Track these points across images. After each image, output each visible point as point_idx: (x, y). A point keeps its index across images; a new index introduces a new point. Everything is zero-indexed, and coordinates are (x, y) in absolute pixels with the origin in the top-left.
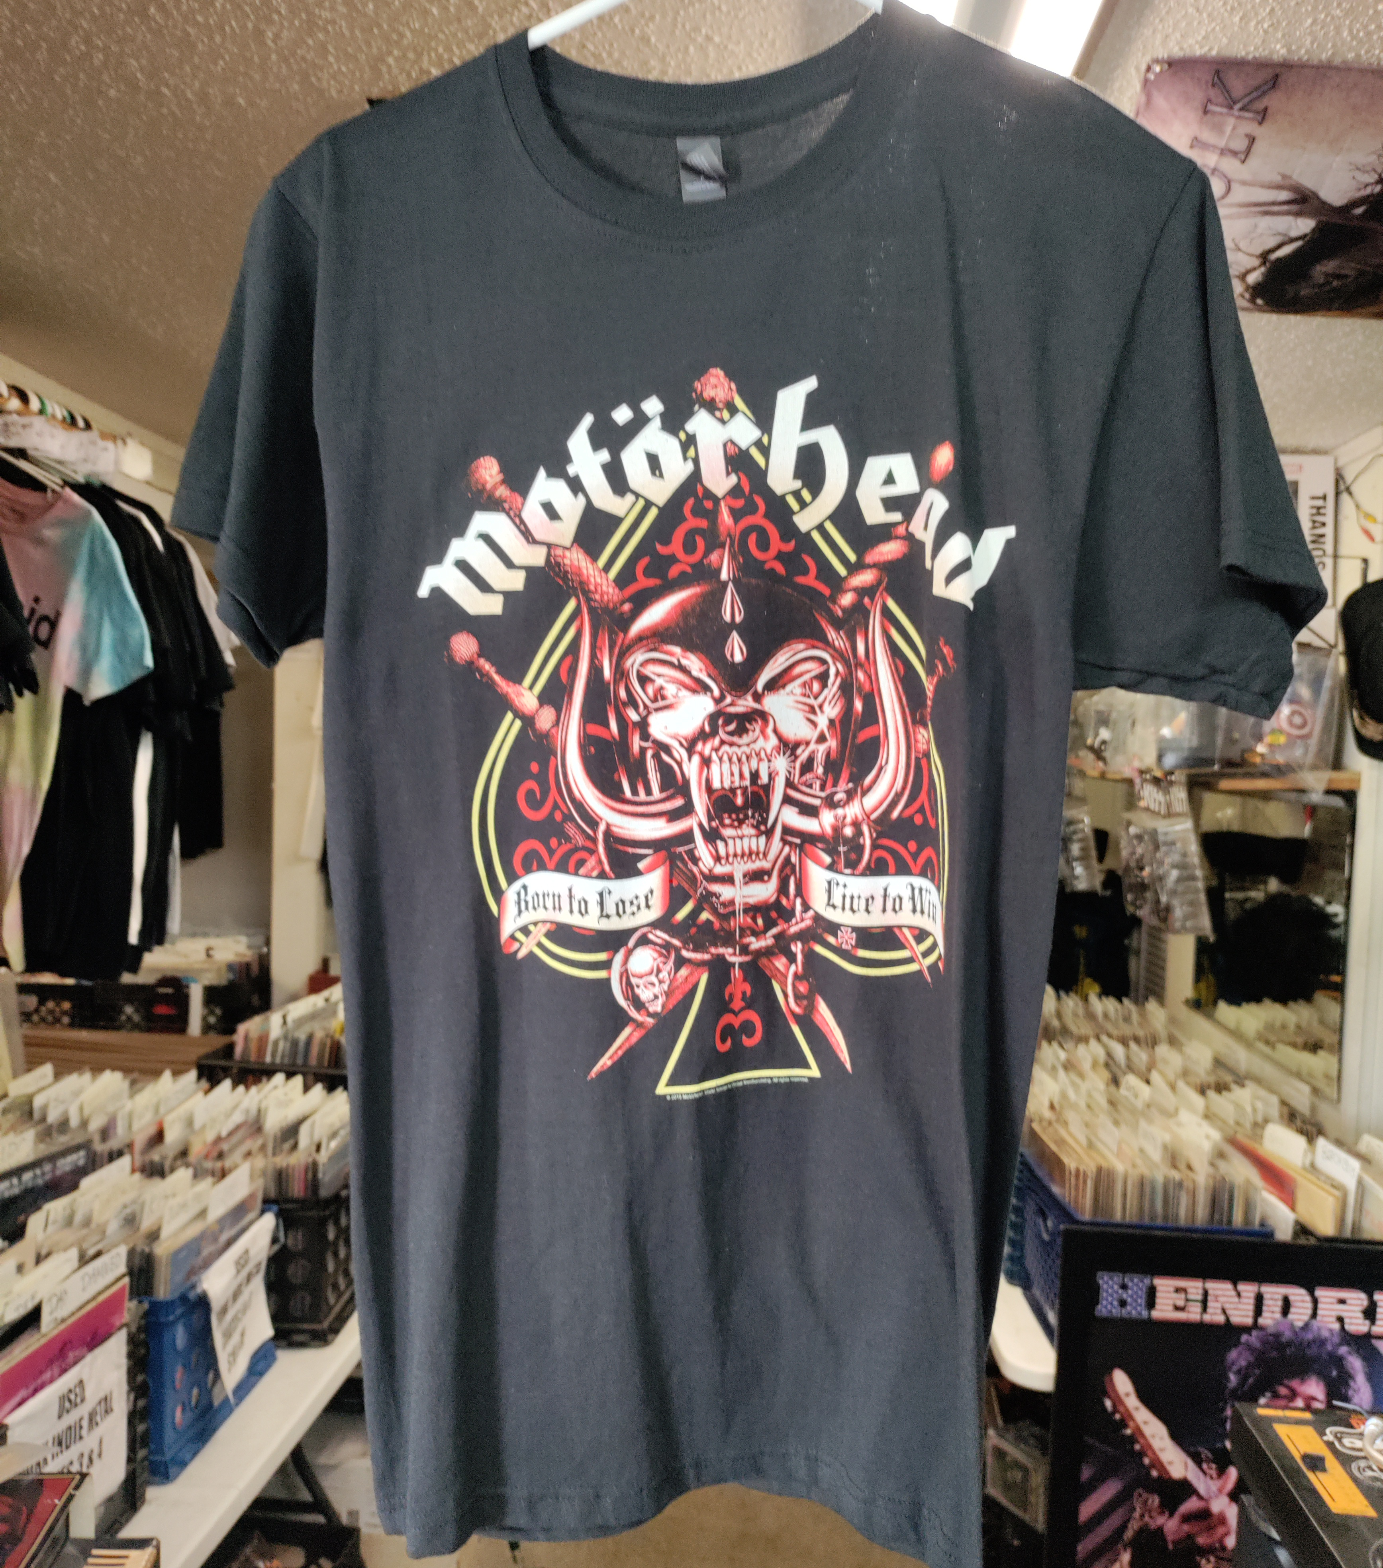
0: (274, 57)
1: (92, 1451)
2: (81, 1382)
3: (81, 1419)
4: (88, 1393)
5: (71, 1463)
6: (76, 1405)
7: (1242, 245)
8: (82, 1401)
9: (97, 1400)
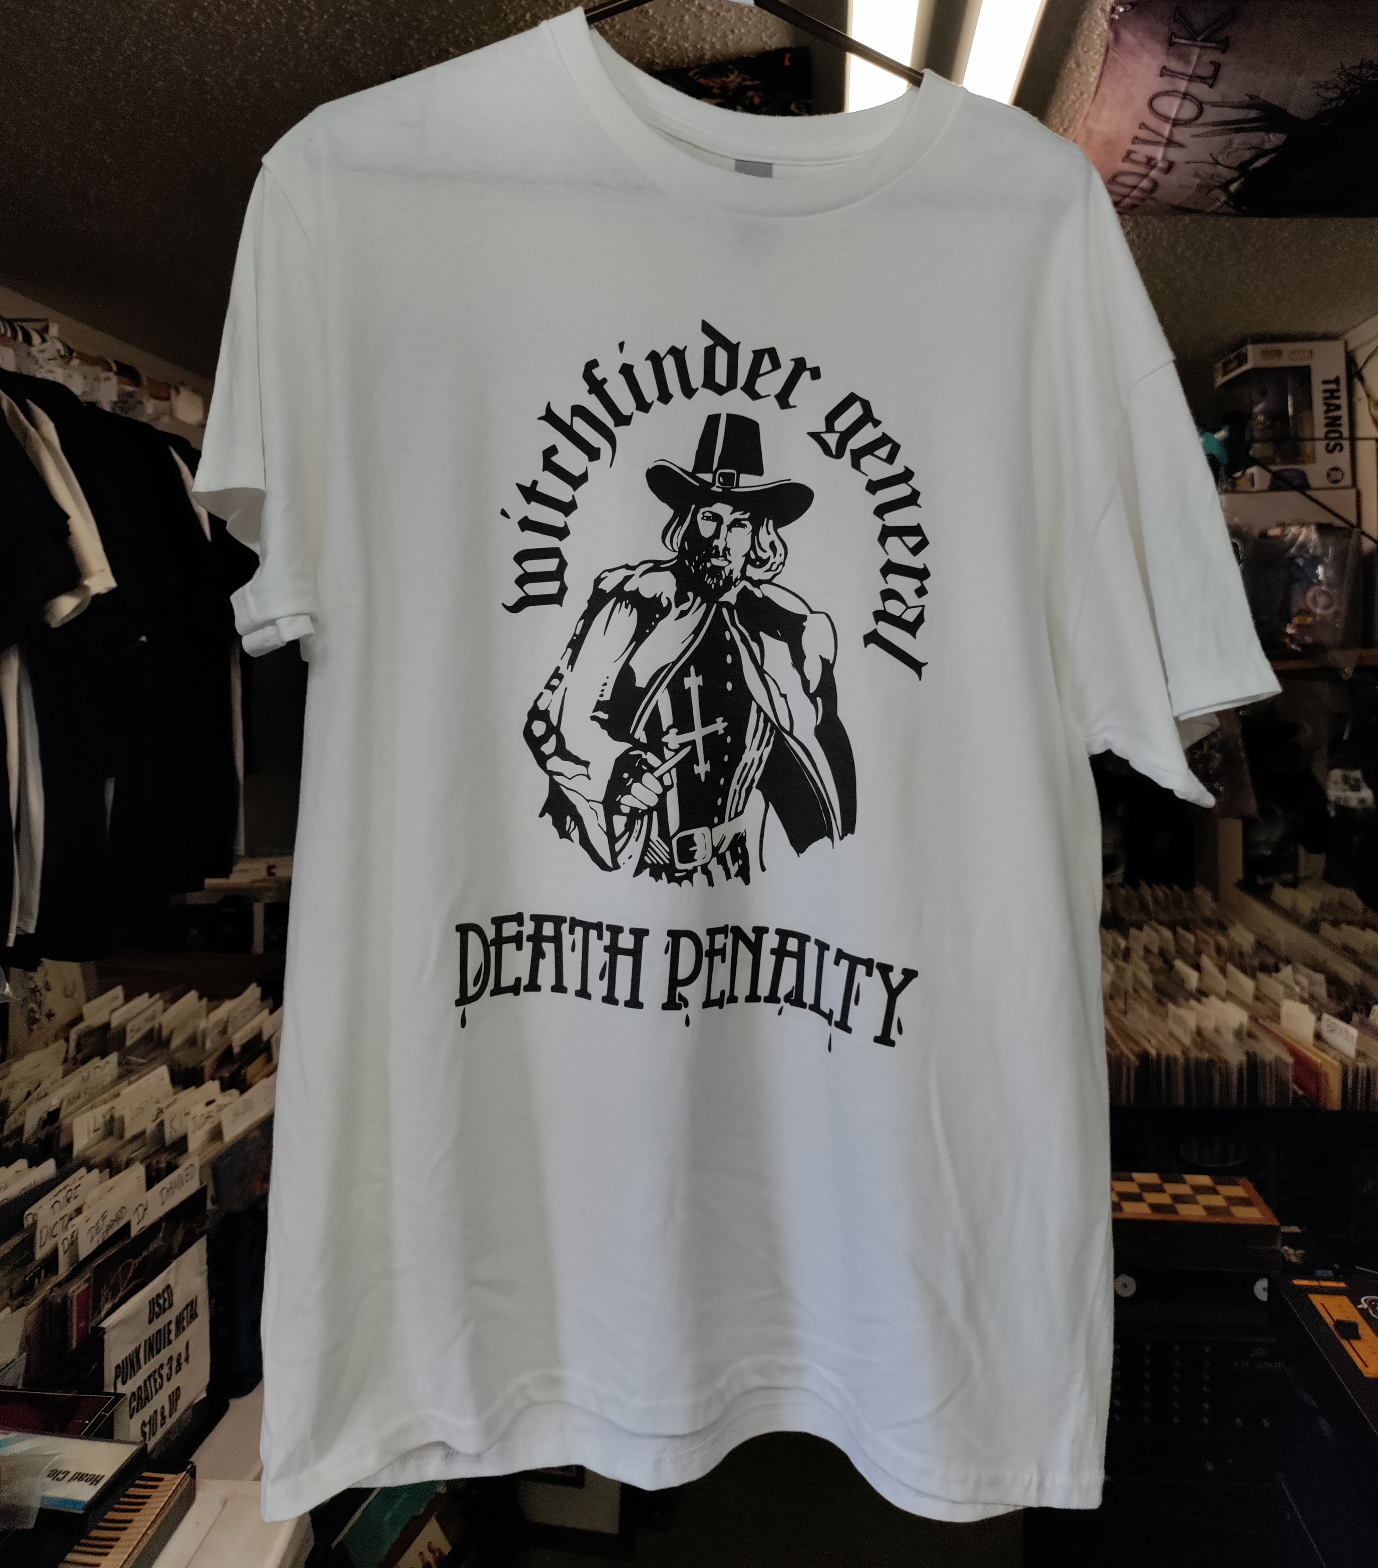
0: (306, 46)
1: (180, 1355)
2: (168, 1287)
3: (170, 1323)
4: (176, 1298)
5: (162, 1366)
6: (165, 1310)
7: (1219, 159)
8: (171, 1305)
9: (184, 1306)
